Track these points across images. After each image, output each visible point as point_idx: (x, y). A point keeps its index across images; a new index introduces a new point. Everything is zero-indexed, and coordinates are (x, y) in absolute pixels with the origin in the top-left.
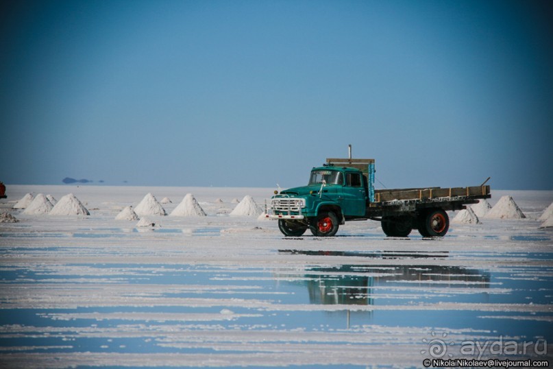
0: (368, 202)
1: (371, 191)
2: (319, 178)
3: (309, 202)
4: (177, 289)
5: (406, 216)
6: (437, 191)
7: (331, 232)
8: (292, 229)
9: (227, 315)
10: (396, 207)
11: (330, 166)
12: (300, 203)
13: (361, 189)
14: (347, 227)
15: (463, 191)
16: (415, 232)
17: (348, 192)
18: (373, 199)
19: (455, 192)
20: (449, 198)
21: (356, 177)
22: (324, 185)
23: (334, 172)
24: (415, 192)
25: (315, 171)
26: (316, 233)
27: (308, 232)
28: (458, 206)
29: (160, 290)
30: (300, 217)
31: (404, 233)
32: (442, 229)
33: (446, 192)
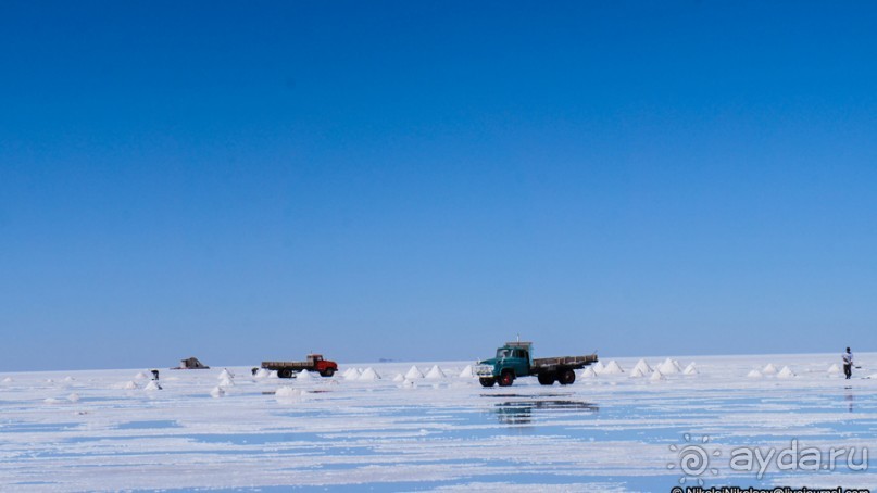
0: (529, 366)
1: (531, 360)
2: (502, 353)
3: (496, 367)
4: (403, 419)
5: (551, 373)
6: (568, 359)
7: (509, 384)
8: (487, 383)
9: (423, 433)
10: (545, 368)
11: (507, 347)
12: (492, 368)
13: (525, 359)
14: (518, 380)
15: (582, 358)
16: (557, 382)
17: (518, 361)
18: (532, 365)
19: (578, 359)
20: (575, 362)
21: (522, 353)
22: (504, 358)
23: (510, 350)
24: (556, 361)
25: (499, 350)
26: (501, 385)
27: (496, 384)
28: (580, 367)
29: (393, 419)
30: (491, 376)
31: (550, 383)
32: (571, 380)
33: (572, 359)
